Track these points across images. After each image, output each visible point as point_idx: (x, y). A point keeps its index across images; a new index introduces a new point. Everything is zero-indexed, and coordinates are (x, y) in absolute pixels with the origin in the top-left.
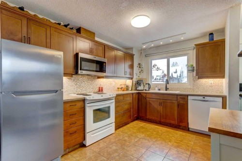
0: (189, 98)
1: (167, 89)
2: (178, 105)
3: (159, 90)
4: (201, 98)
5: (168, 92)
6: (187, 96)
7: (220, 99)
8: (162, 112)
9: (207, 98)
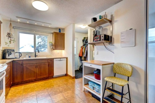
0: (54, 60)
1: (36, 56)
2: (49, 65)
3: (30, 57)
4: (59, 59)
5: (37, 58)
6: (53, 59)
7: (66, 59)
8: (37, 72)
9: (62, 59)
